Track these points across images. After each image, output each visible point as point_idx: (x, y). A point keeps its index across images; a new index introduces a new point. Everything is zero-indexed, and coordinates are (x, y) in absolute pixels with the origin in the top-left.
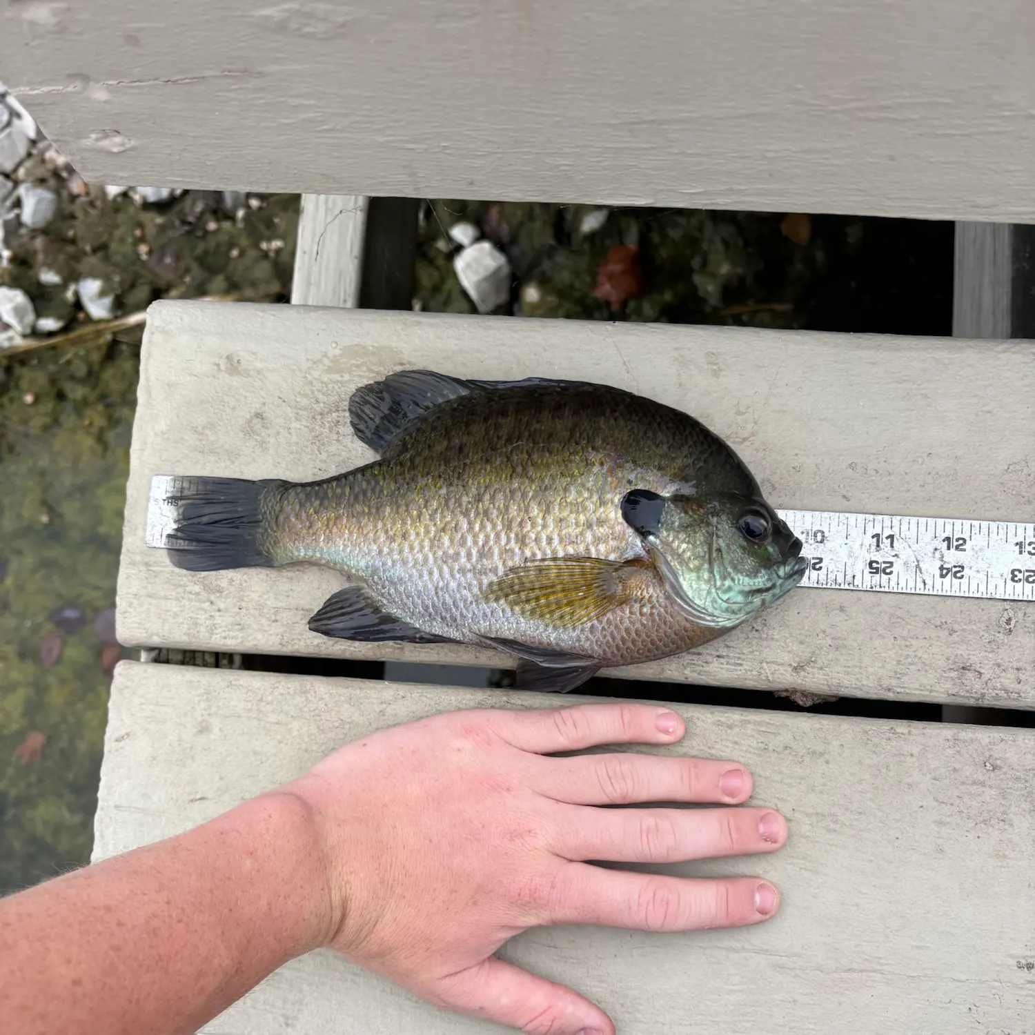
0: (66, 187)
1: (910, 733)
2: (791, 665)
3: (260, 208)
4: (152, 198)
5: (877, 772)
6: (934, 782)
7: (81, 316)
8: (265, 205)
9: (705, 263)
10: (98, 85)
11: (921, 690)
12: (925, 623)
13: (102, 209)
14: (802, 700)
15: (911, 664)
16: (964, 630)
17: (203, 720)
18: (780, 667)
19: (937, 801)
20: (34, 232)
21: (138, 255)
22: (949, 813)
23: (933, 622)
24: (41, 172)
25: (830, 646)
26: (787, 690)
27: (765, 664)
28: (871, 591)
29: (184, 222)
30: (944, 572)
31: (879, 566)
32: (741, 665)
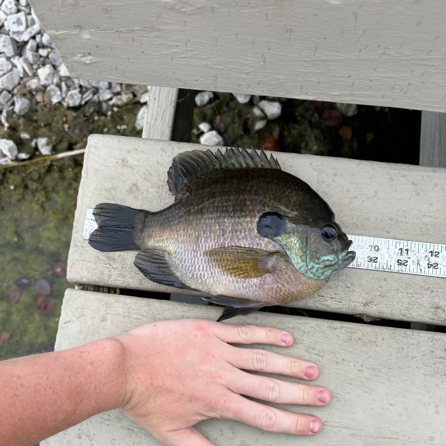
0: (35, 98)
1: (413, 334)
2: (362, 303)
3: (118, 112)
4: (71, 105)
5: (398, 351)
6: (423, 356)
7: (37, 153)
8: (120, 110)
9: (306, 145)
10: (86, 31)
11: (418, 316)
12: (421, 288)
13: (50, 108)
14: (366, 319)
15: (414, 305)
16: (437, 291)
17: (104, 316)
18: (358, 304)
19: (424, 365)
20: (19, 117)
21: (64, 129)
22: (429, 370)
23: (424, 287)
24: (24, 91)
25: (380, 295)
26: (360, 314)
27: (351, 302)
28: (398, 273)
29: (85, 116)
30: (430, 266)
31: (402, 262)
32: (341, 302)
